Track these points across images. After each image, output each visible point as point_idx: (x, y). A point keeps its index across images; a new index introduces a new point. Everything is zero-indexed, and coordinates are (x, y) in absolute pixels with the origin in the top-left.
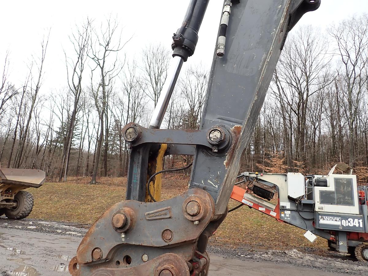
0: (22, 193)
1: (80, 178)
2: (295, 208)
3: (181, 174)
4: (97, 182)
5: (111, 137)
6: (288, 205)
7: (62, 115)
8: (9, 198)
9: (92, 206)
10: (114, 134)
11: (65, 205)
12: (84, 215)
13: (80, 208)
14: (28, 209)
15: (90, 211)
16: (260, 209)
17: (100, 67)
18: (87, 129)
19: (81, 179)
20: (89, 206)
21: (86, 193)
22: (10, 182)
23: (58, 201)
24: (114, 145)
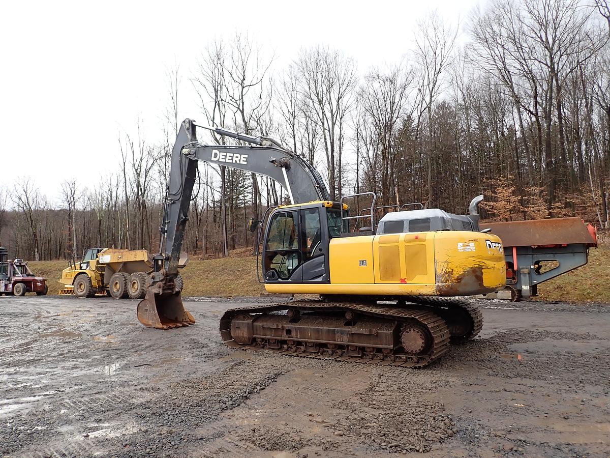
17: (240, 110)
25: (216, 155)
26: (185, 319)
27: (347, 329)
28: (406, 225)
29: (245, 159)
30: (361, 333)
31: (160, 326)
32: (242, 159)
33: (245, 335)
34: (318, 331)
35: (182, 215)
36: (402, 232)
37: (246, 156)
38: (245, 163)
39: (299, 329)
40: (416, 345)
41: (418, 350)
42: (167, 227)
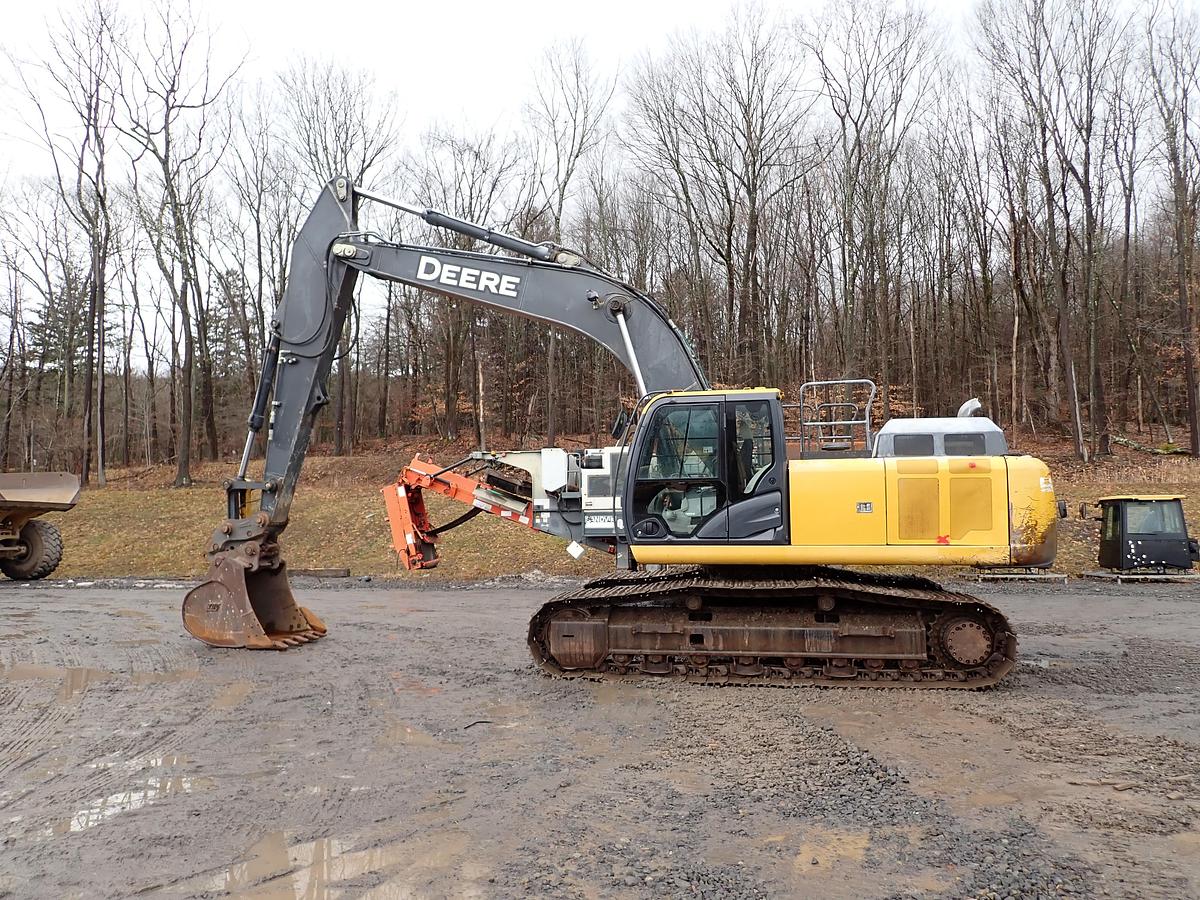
0: (34, 526)
1: (141, 469)
2: (556, 508)
3: (435, 437)
4: (195, 481)
5: (217, 327)
6: (546, 503)
7: (47, 276)
8: (10, 537)
9: (190, 541)
10: (226, 316)
11: (123, 545)
12: (175, 563)
13: (162, 548)
14: (53, 557)
15: (188, 551)
16: (504, 514)
17: (159, 158)
18: (137, 317)
19: (143, 475)
20: (185, 542)
21: (169, 512)
22: (12, 505)
23: (102, 537)
24: (232, 353)
25: (430, 269)
26: (299, 626)
27: (828, 628)
28: (938, 443)
29: (513, 287)
30: (866, 633)
31: (266, 641)
32: (504, 285)
33: (587, 650)
34: (766, 634)
35: (318, 392)
36: (932, 454)
37: (517, 280)
38: (514, 294)
39: (721, 632)
40: (974, 650)
41: (978, 659)
42: (276, 416)
